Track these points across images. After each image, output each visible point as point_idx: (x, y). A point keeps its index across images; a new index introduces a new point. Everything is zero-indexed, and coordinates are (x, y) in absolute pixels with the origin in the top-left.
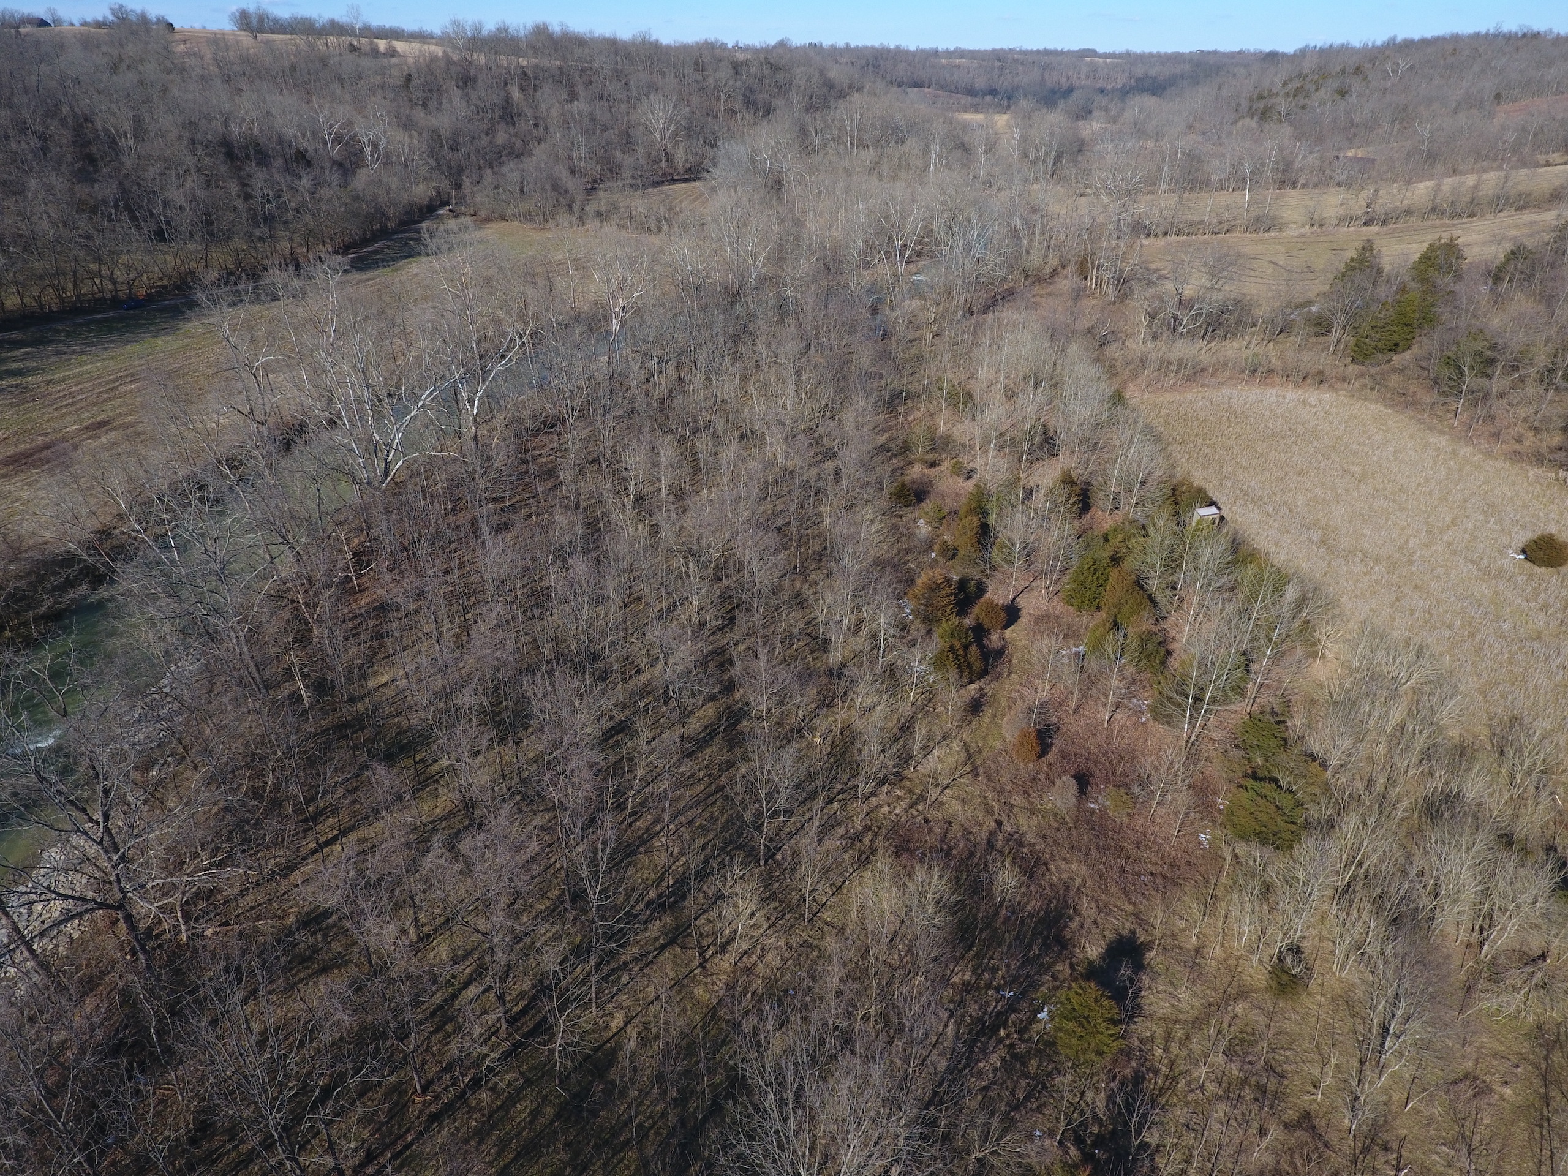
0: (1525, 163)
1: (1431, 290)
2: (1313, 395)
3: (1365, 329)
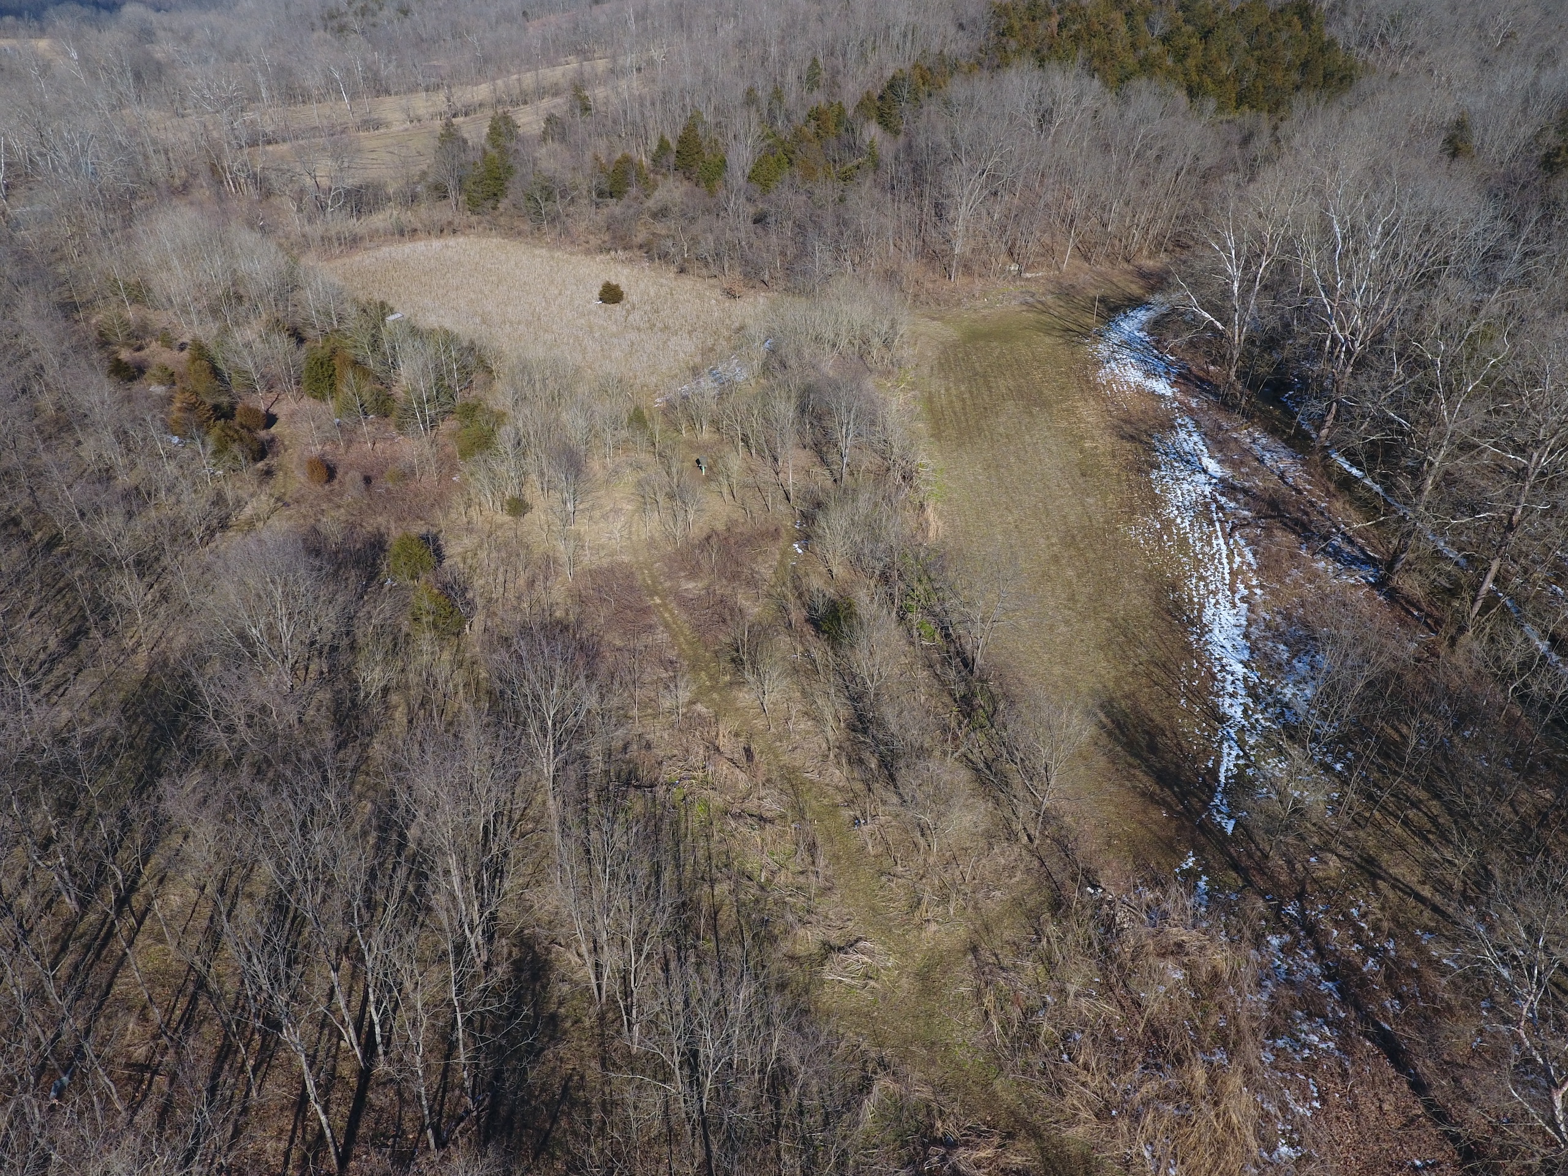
0: (552, 64)
1: (504, 151)
2: (452, 241)
3: (468, 185)
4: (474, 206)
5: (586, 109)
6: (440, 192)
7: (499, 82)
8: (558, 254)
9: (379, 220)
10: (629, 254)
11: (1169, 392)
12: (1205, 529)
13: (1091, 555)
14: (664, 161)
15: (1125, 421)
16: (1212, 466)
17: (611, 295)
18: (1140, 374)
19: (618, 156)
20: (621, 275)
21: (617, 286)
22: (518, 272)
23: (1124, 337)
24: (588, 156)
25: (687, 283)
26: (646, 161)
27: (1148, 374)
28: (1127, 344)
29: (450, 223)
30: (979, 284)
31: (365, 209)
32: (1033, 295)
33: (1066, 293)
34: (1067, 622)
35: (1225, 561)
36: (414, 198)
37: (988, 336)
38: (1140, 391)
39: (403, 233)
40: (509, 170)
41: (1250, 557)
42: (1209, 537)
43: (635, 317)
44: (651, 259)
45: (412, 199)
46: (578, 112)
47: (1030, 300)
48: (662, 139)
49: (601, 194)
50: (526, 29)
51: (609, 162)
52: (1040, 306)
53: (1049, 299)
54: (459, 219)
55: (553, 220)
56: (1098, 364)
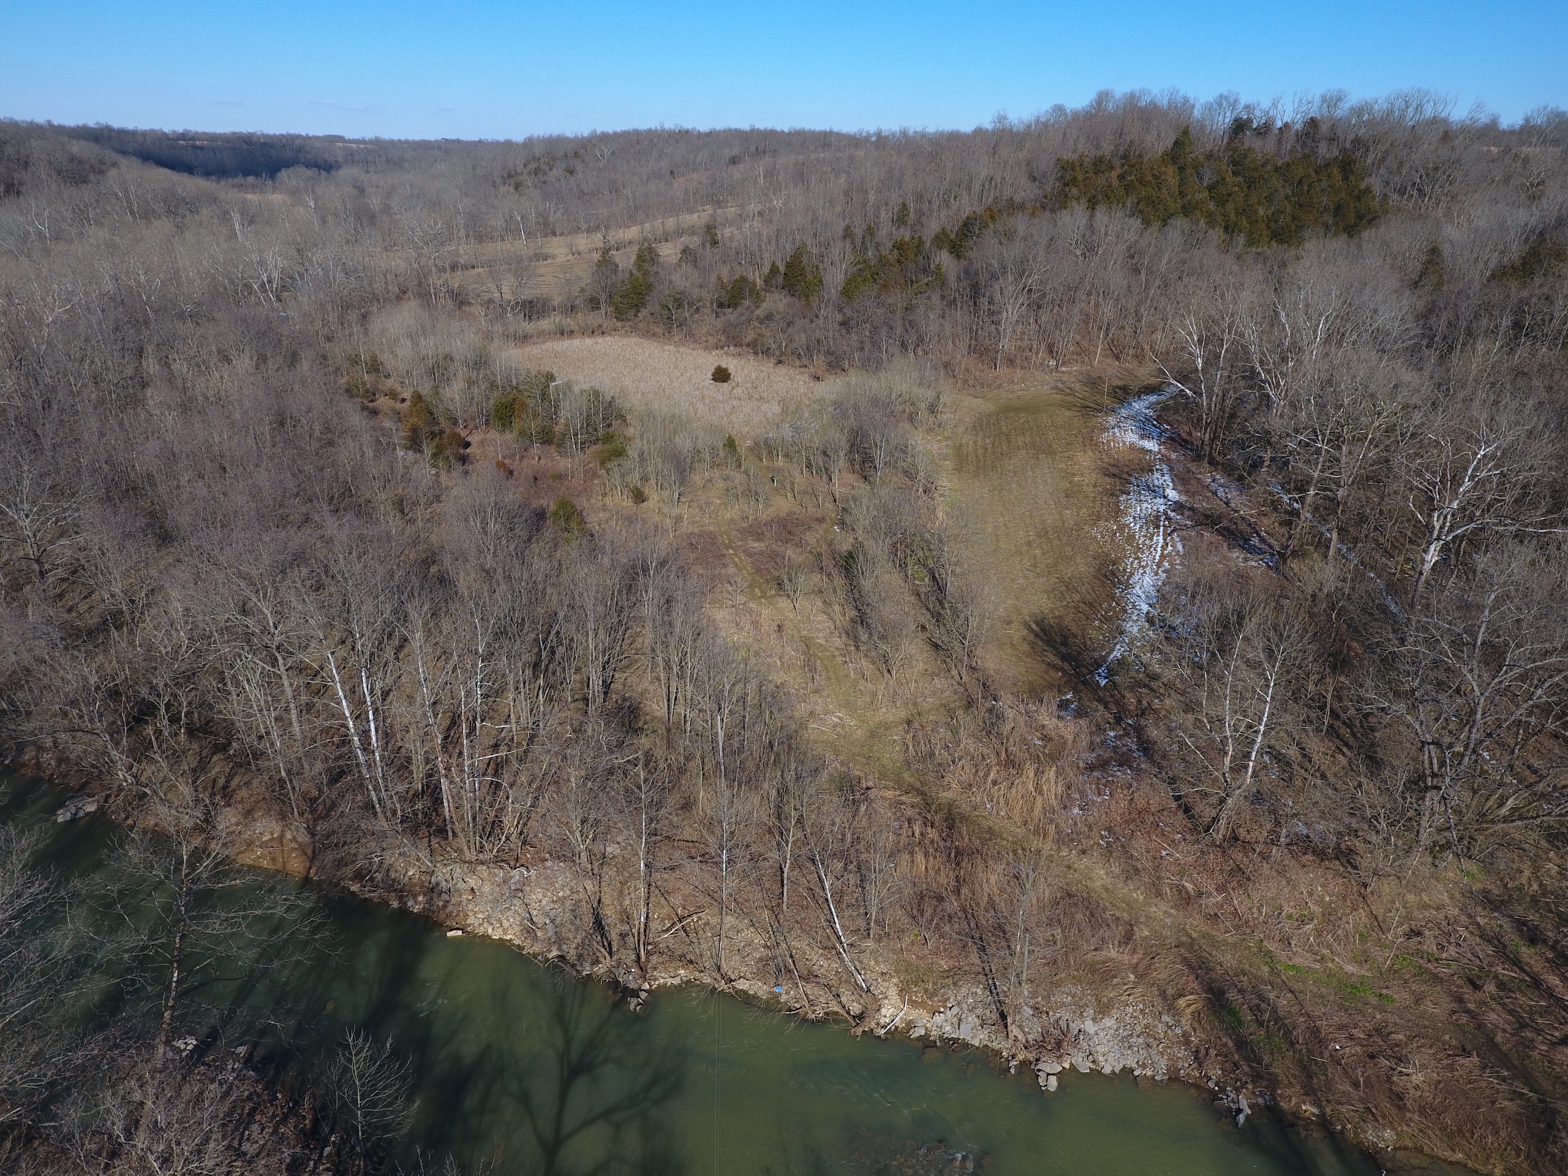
0: (691, 211)
1: (646, 273)
3: (617, 299)
4: (620, 315)
5: (715, 243)
6: (594, 304)
7: (647, 225)
8: (682, 349)
9: (545, 324)
10: (739, 350)
11: (1156, 448)
12: (1151, 530)
13: (1057, 542)
14: (774, 282)
15: (1113, 466)
16: (1172, 494)
17: (721, 375)
18: (1137, 436)
19: (737, 277)
20: (731, 364)
21: (726, 369)
22: (650, 361)
23: (1132, 413)
24: (713, 278)
25: (782, 370)
26: (759, 282)
27: (1142, 437)
28: (1133, 418)
29: (600, 326)
30: (1019, 373)
31: (535, 316)
32: (1064, 383)
33: (1093, 383)
34: (1025, 577)
35: (1159, 549)
36: (573, 308)
37: (1018, 410)
38: (1132, 447)
39: (563, 333)
40: (650, 287)
41: (1180, 547)
42: (1153, 535)
43: (738, 391)
44: (756, 353)
45: (571, 309)
46: (708, 245)
47: (1060, 385)
48: (773, 265)
49: (721, 305)
50: (672, 184)
51: (730, 282)
52: (1067, 390)
53: (1077, 386)
54: (607, 324)
55: (681, 325)
56: (1105, 429)
